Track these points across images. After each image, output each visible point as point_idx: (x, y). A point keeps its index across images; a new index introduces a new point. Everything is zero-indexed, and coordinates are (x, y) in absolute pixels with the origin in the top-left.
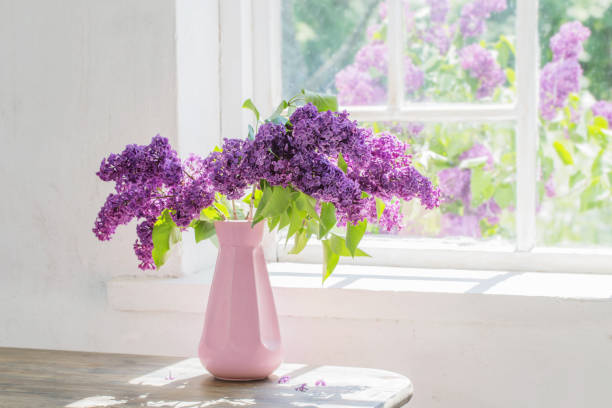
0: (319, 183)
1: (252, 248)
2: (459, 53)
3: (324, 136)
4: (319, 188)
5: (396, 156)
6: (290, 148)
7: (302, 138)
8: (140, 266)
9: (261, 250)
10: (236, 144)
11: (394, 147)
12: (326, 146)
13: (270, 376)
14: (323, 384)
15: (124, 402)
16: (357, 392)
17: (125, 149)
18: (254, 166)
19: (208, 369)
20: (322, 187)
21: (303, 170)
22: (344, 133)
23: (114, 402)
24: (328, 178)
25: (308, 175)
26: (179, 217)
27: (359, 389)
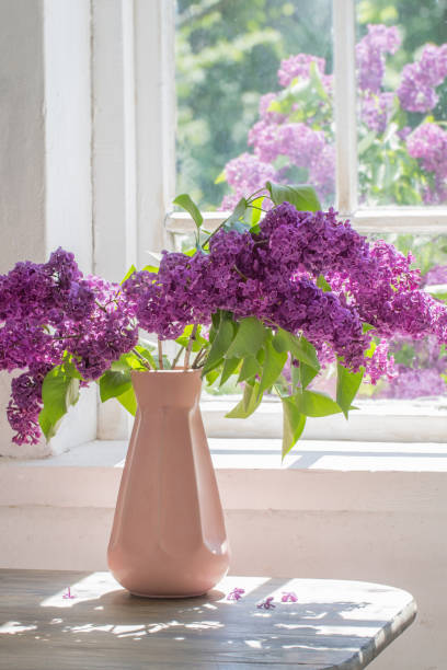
0: (304, 314)
1: (186, 410)
2: (401, 135)
3: (316, 248)
4: (303, 321)
5: (398, 272)
6: (262, 265)
7: (283, 251)
8: (14, 439)
9: (198, 412)
10: (181, 259)
11: (394, 260)
12: (316, 263)
13: (209, 592)
14: (294, 600)
15: (35, 627)
16: (356, 609)
17: (13, 267)
18: (213, 290)
19: (122, 584)
20: (308, 321)
21: (281, 296)
22: (343, 244)
23: (22, 629)
24: (318, 308)
25: (290, 303)
26: (87, 365)
27: (357, 606)
